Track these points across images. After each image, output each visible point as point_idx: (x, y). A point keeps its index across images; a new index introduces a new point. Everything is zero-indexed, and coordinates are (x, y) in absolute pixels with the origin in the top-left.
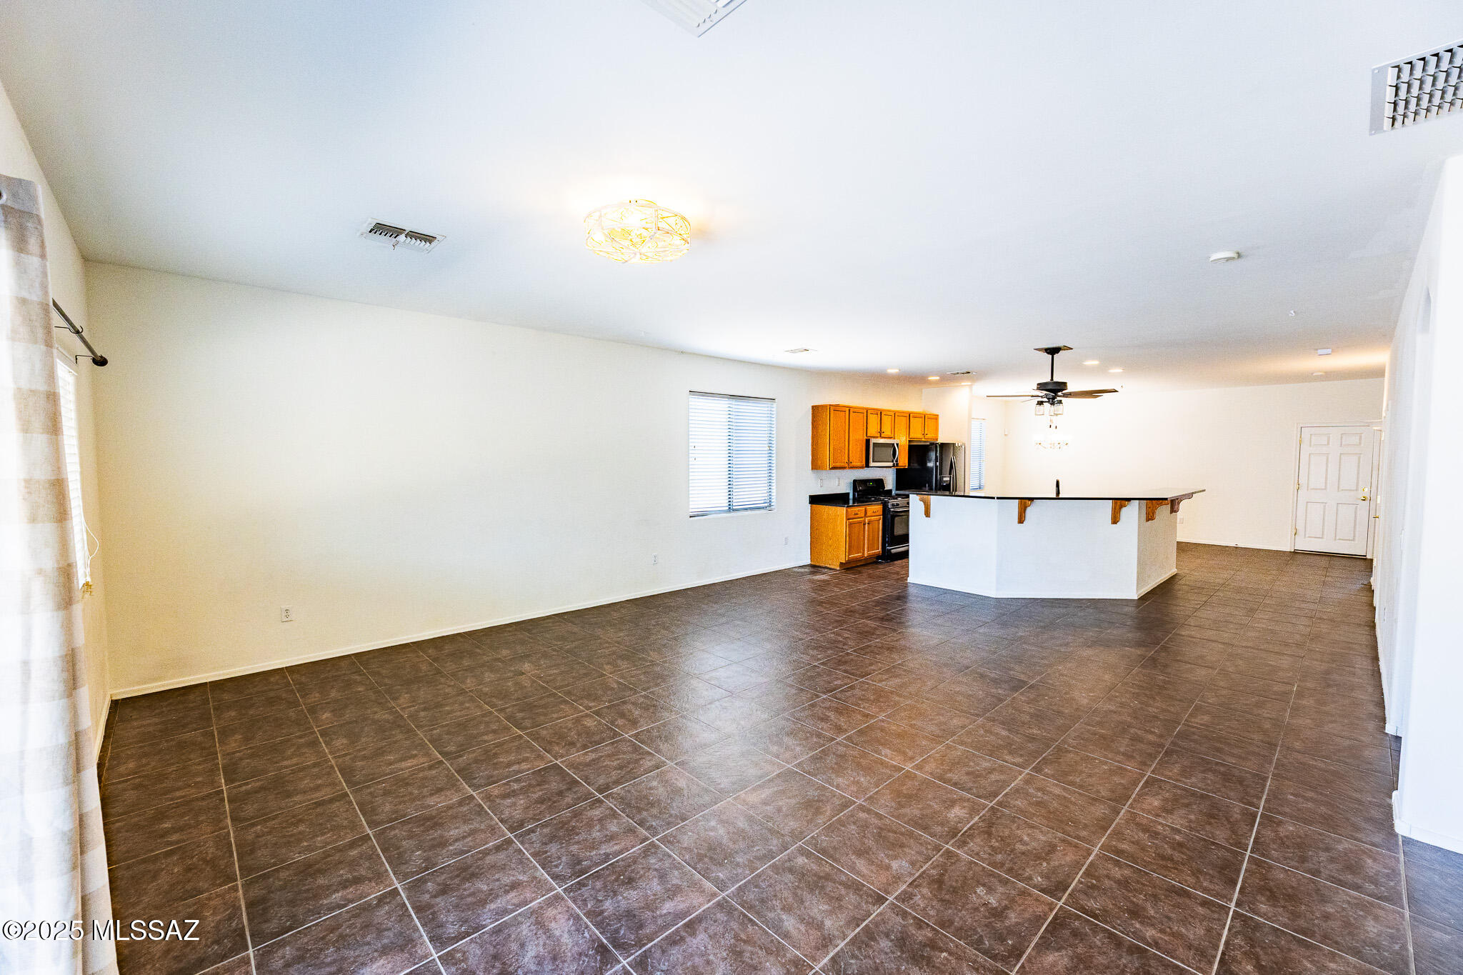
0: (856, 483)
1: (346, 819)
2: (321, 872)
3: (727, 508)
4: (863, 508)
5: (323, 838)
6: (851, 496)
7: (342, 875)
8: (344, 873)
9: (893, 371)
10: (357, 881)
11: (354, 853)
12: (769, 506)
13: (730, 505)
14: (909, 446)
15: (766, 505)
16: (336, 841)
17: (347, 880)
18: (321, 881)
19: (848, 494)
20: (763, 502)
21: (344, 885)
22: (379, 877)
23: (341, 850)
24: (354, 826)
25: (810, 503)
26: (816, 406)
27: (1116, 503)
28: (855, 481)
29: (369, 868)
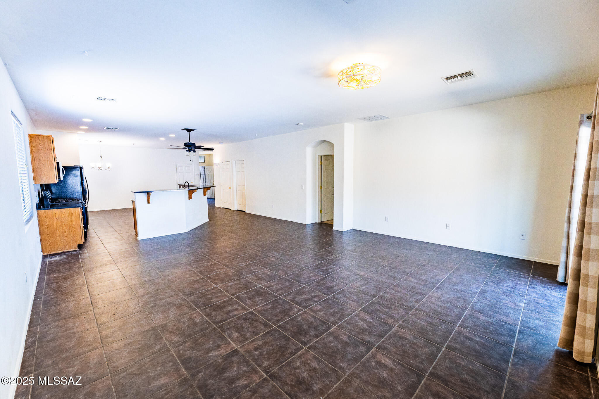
1: (445, 362)
2: (475, 351)
5: (462, 363)
7: (470, 343)
8: (468, 343)
9: (87, 120)
10: (467, 337)
11: (458, 346)
16: (458, 357)
17: (470, 340)
18: (478, 348)
21: (471, 340)
22: (459, 333)
23: (461, 351)
24: (445, 356)
26: (32, 136)
29: (459, 337)
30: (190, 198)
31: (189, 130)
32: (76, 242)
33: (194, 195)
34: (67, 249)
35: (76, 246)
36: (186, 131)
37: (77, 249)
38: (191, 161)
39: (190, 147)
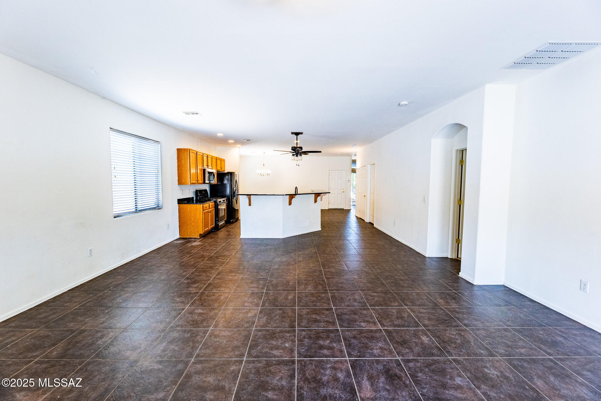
0: (197, 192)
3: (134, 210)
4: (202, 205)
6: (195, 199)
9: (220, 135)
12: (158, 207)
13: (136, 208)
14: (217, 173)
15: (156, 206)
19: (193, 198)
20: (154, 204)
25: (178, 204)
26: (179, 149)
27: (316, 195)
28: (197, 191)
30: (290, 204)
31: (297, 134)
32: (198, 232)
33: (293, 200)
34: (193, 236)
35: (199, 235)
36: (294, 135)
37: (199, 237)
38: (298, 165)
39: (297, 151)
